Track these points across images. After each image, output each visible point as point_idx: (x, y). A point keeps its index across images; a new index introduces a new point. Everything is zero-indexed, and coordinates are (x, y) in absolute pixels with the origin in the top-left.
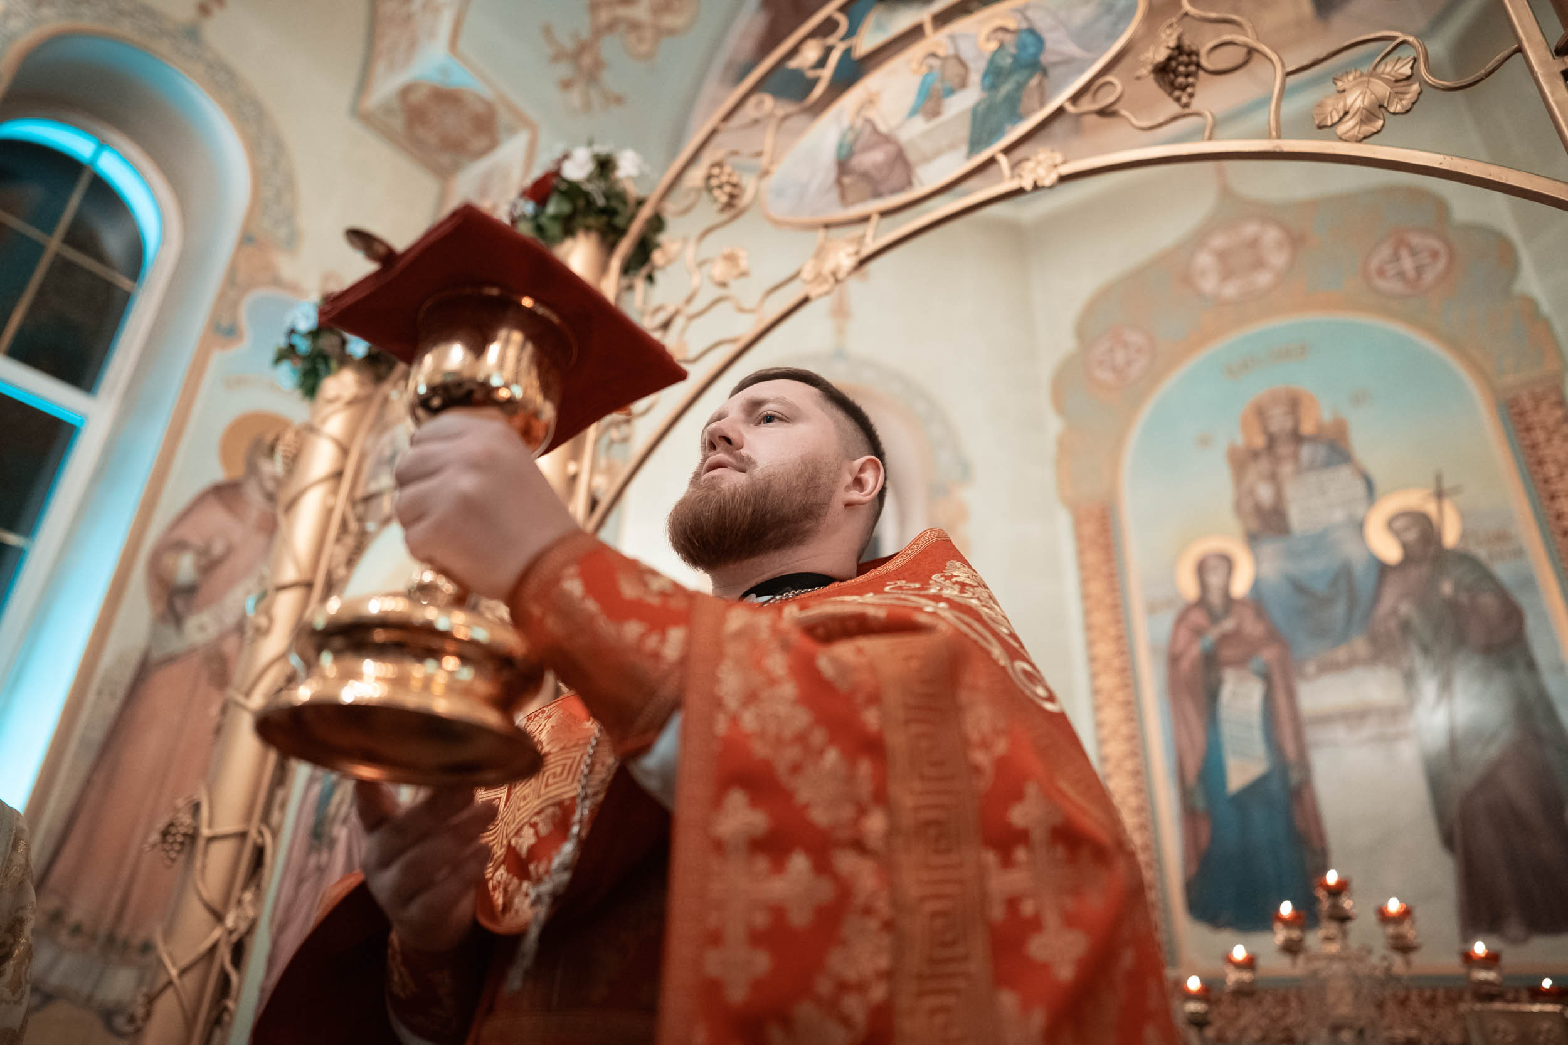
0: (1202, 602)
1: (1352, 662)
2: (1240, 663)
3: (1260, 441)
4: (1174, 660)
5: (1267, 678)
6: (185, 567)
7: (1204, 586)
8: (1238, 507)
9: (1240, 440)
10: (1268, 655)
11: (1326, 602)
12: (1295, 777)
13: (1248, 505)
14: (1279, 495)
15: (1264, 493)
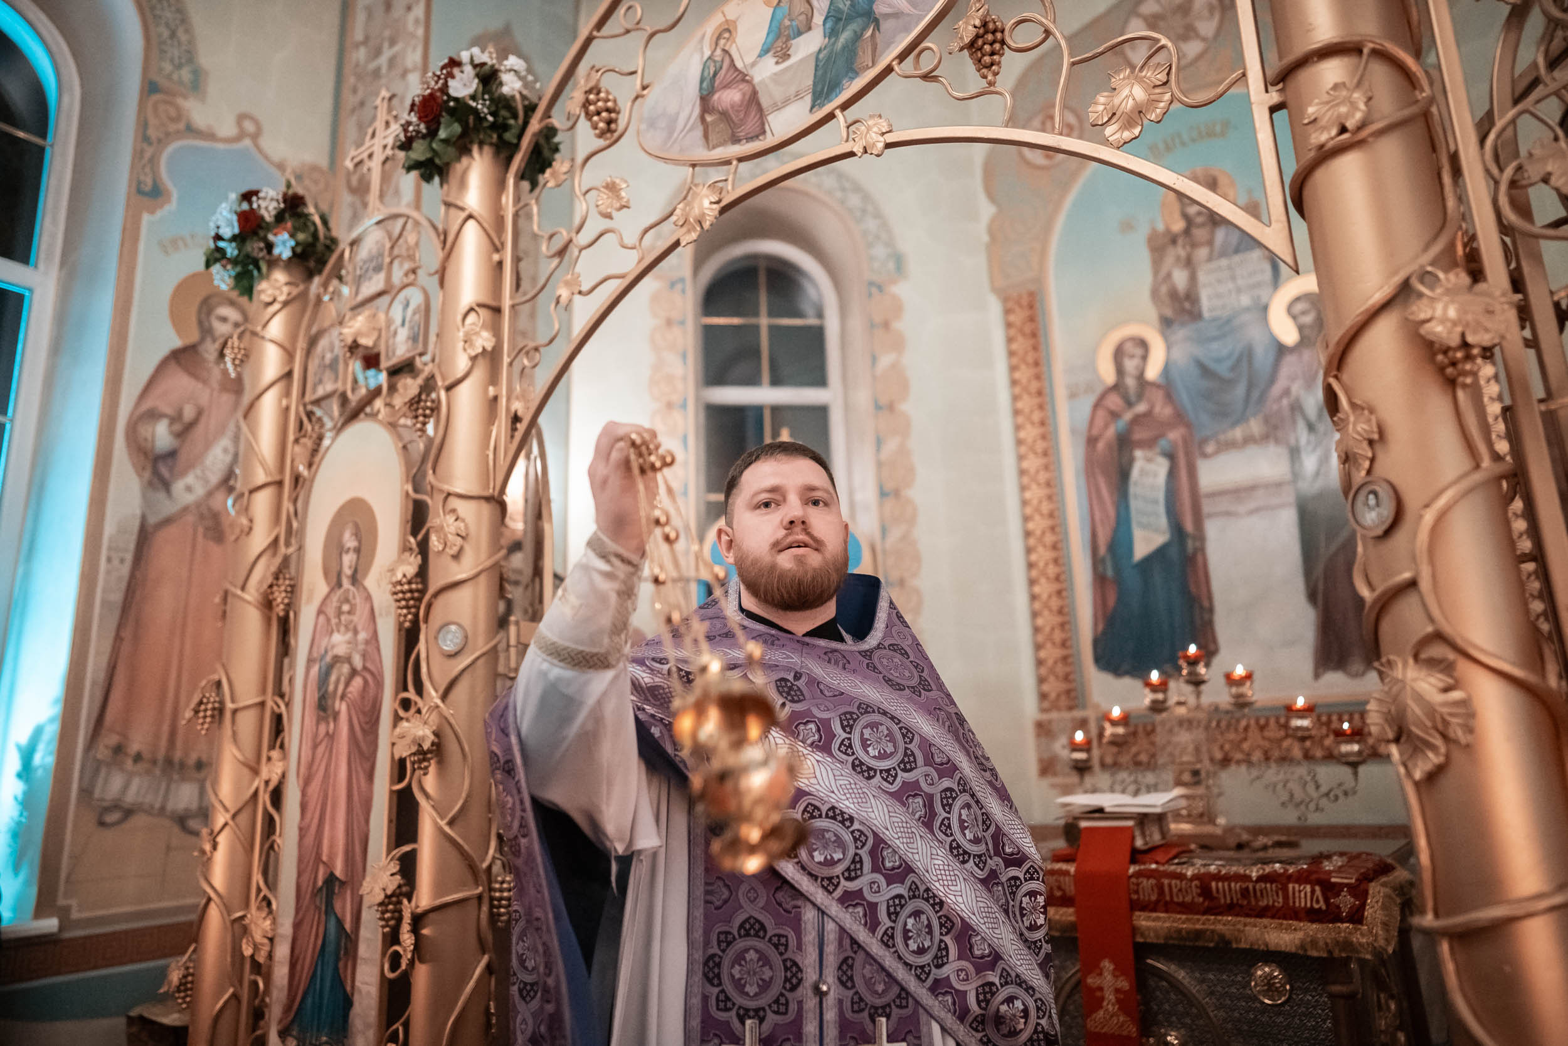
0: (1117, 387)
1: (1249, 440)
2: (1149, 444)
3: (1178, 226)
4: (1090, 442)
5: (1171, 456)
6: (162, 435)
7: (1120, 371)
8: (1155, 293)
9: (1159, 225)
10: (1175, 435)
11: (1227, 383)
12: (1191, 546)
13: (1164, 289)
14: (1193, 278)
15: (1180, 278)
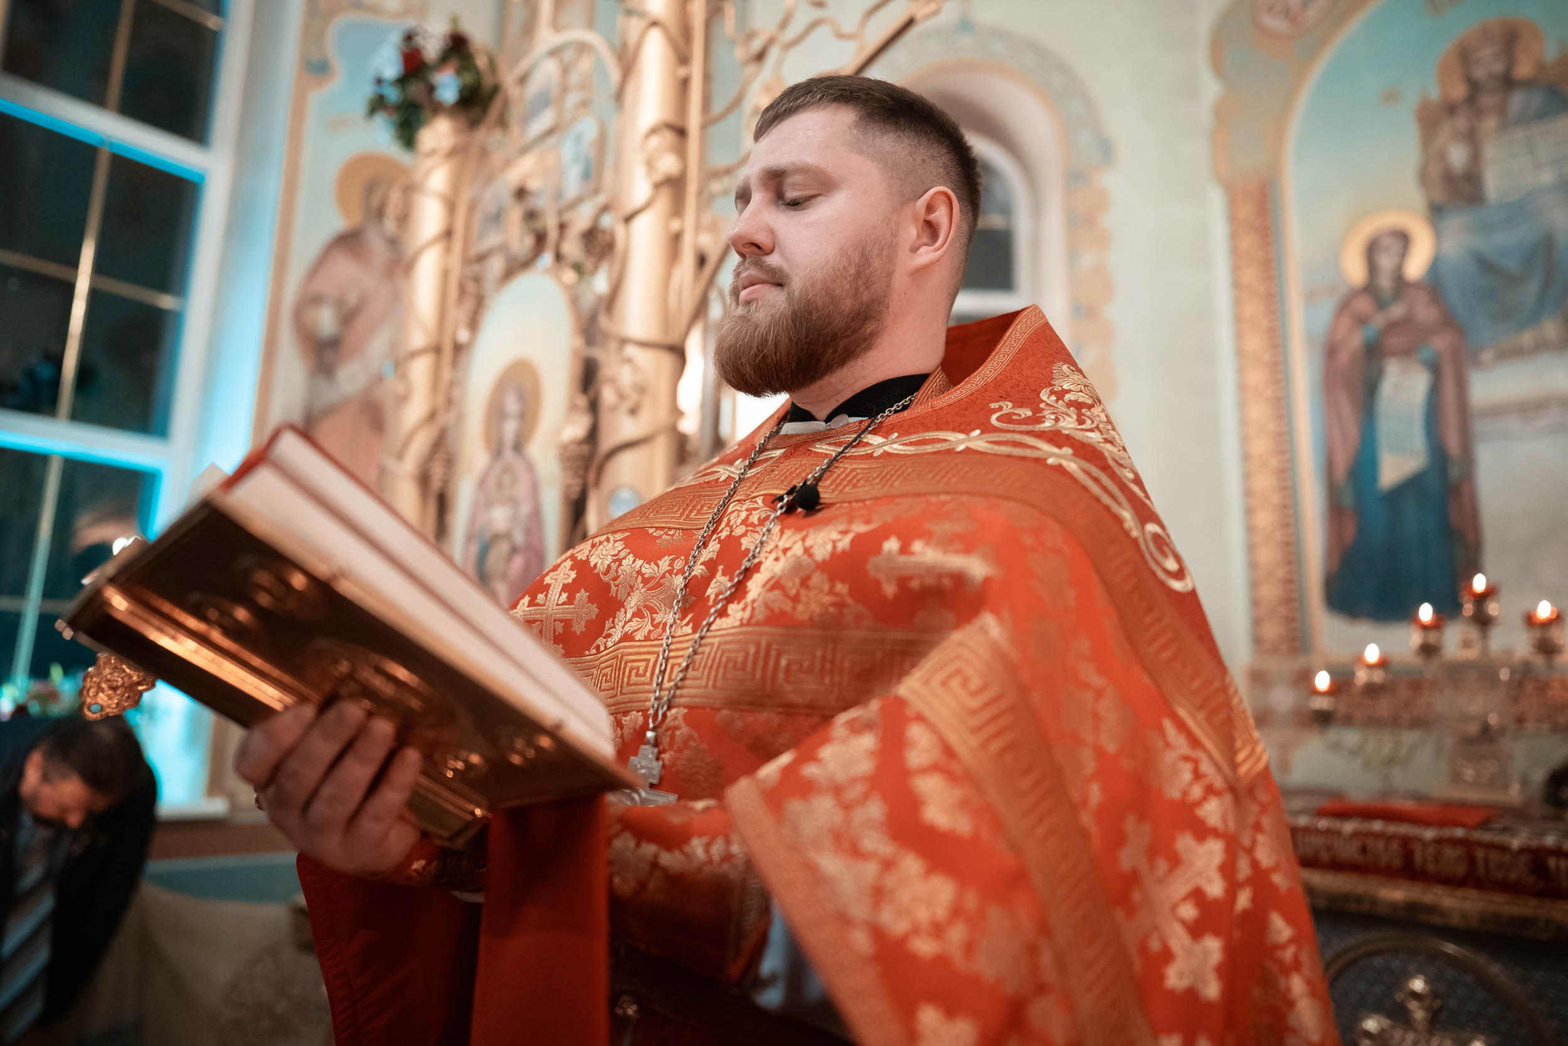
0: (1370, 288)
1: (1540, 347)
2: (1407, 353)
3: (1459, 91)
4: (1331, 351)
5: (1435, 369)
6: (326, 321)
7: (1372, 268)
8: (1423, 177)
9: (1435, 93)
10: (1440, 342)
11: (1517, 280)
12: (1454, 472)
13: (1435, 172)
14: (1475, 156)
15: (1458, 156)
